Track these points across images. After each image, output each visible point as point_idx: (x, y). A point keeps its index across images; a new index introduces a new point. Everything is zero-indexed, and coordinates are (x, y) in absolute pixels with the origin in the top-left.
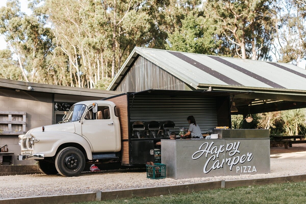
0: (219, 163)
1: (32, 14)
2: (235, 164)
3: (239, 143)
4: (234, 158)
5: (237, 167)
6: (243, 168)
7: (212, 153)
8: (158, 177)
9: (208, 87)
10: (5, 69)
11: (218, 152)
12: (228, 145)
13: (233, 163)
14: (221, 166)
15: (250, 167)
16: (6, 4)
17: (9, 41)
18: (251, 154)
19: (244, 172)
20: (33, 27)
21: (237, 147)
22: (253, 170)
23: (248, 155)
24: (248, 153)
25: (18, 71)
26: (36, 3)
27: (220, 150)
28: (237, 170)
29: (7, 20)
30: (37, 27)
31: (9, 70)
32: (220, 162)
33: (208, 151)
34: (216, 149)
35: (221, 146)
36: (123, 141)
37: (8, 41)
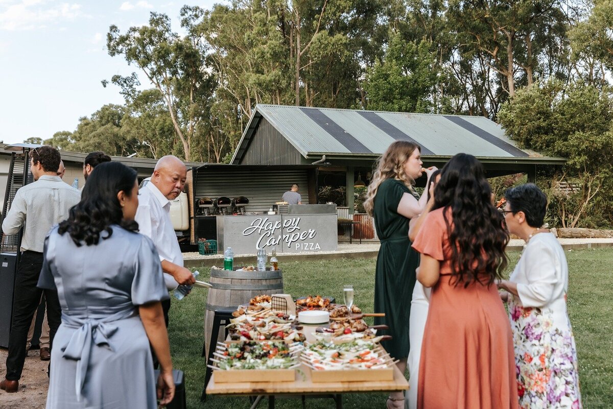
0: (274, 240)
1: (188, 34)
2: (293, 241)
3: (299, 219)
4: (293, 235)
5: (297, 244)
6: (304, 246)
7: (266, 229)
8: (208, 253)
9: (321, 156)
10: (149, 121)
11: (274, 228)
12: (285, 221)
13: (291, 239)
14: (277, 242)
15: (313, 244)
16: (150, 21)
17: (155, 77)
18: (314, 231)
19: (305, 249)
20: (187, 56)
21: (297, 223)
22: (316, 248)
23: (310, 231)
24: (310, 230)
25: (167, 124)
26: (193, 18)
27: (275, 226)
28: (297, 247)
29: (150, 46)
30: (194, 56)
31: (155, 122)
32: (276, 238)
33: (261, 227)
34: (271, 225)
35: (277, 222)
36: (190, 218)
37: (153, 77)
